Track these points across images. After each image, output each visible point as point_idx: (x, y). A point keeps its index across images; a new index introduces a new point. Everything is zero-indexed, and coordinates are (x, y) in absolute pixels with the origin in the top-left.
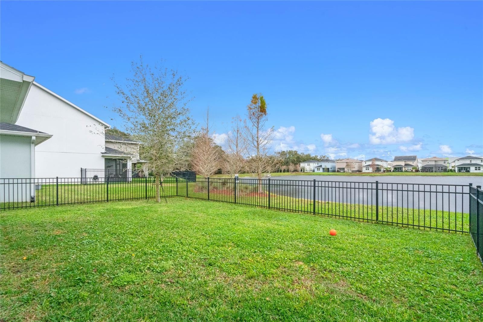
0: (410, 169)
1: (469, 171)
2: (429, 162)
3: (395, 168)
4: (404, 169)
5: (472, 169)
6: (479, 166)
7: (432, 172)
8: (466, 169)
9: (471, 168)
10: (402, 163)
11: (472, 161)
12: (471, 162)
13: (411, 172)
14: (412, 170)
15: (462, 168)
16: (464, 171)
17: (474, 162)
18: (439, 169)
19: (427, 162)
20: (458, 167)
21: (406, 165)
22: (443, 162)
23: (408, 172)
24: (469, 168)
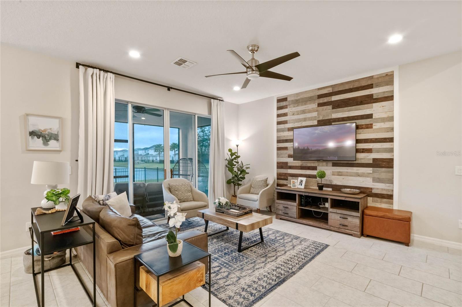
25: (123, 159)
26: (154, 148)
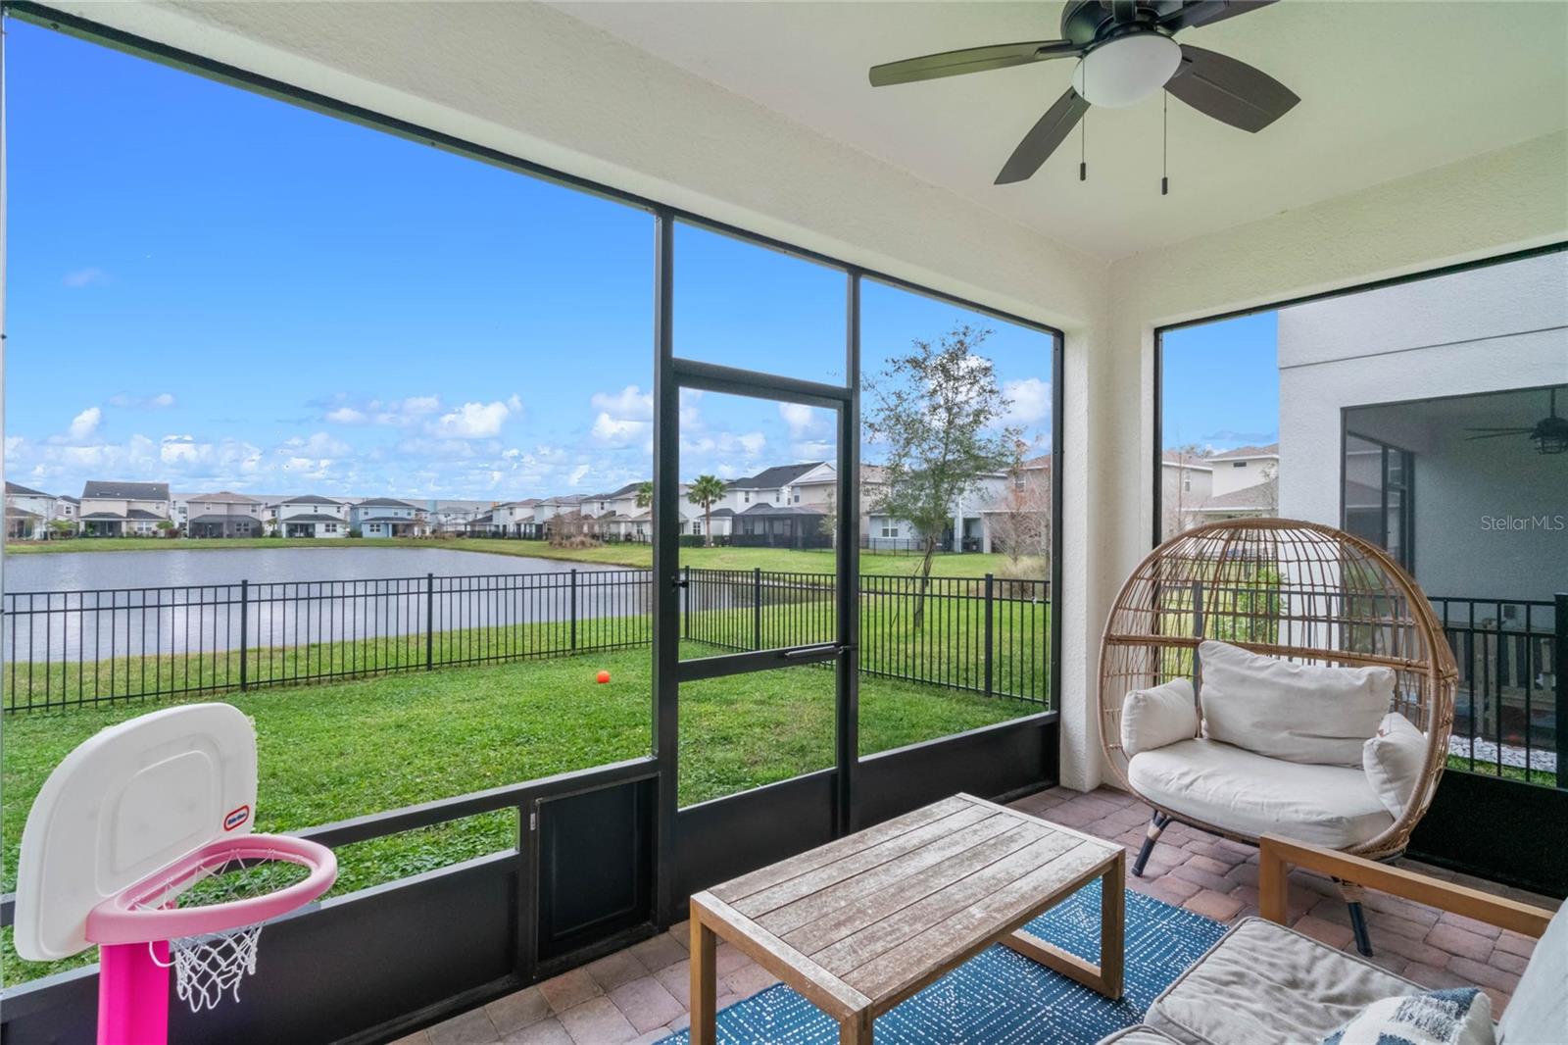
0: (148, 529)
1: (310, 535)
2: (211, 506)
3: (90, 525)
4: (124, 528)
5: (320, 530)
6: (335, 522)
7: (220, 536)
8: (307, 529)
9: (317, 526)
10: (119, 508)
11: (319, 509)
12: (316, 511)
13: (148, 537)
14: (155, 533)
15: (296, 525)
16: (302, 535)
17: (322, 510)
18: (238, 530)
19: (206, 506)
20: (288, 525)
21: (132, 514)
22: (251, 508)
23: (141, 537)
24: (313, 526)
25: (531, 530)
26: (637, 493)
